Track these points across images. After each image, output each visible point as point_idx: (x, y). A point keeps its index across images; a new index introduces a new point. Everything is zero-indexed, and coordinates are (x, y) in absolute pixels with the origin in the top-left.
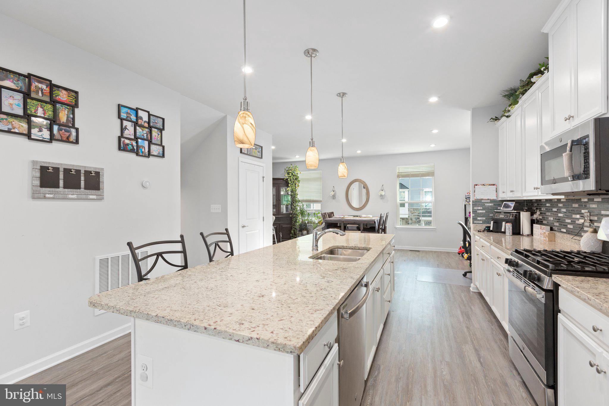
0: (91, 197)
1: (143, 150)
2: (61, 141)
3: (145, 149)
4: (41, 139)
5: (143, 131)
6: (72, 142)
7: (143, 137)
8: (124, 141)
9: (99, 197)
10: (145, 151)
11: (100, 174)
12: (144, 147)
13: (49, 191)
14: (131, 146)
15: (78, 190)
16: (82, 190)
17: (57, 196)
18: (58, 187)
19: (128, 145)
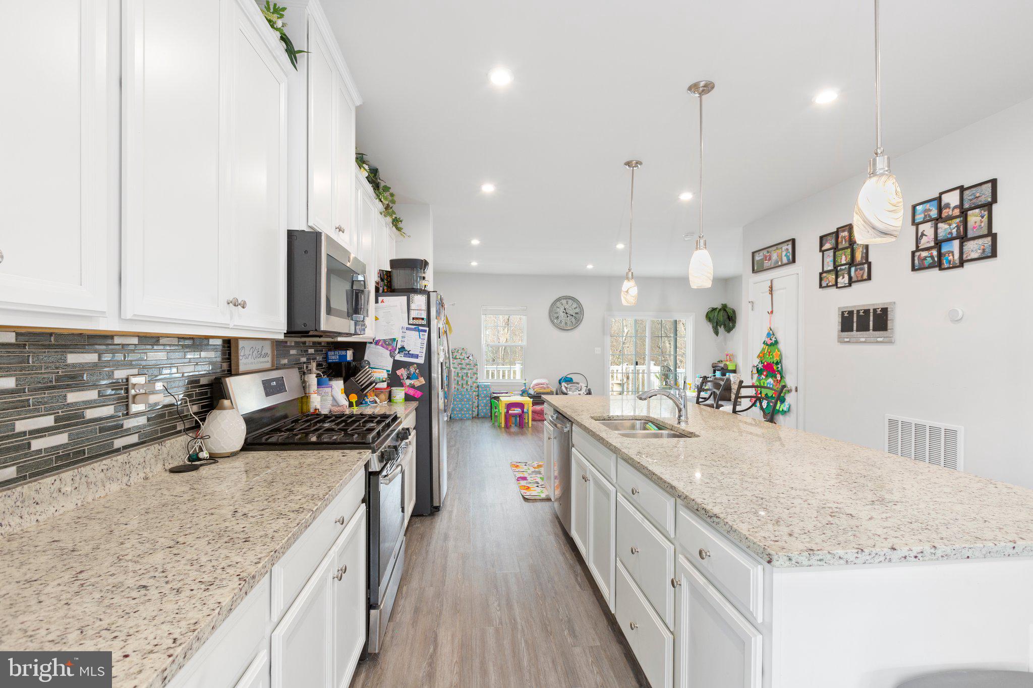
0: (879, 339)
1: (951, 257)
2: (858, 281)
3: (953, 255)
4: (843, 285)
5: (950, 225)
6: (865, 280)
7: (949, 236)
8: (919, 256)
9: (886, 340)
10: (953, 258)
11: (889, 310)
12: (952, 252)
13: (847, 335)
14: (929, 259)
15: (868, 332)
16: (871, 331)
17: (852, 340)
18: (852, 330)
19: (925, 258)
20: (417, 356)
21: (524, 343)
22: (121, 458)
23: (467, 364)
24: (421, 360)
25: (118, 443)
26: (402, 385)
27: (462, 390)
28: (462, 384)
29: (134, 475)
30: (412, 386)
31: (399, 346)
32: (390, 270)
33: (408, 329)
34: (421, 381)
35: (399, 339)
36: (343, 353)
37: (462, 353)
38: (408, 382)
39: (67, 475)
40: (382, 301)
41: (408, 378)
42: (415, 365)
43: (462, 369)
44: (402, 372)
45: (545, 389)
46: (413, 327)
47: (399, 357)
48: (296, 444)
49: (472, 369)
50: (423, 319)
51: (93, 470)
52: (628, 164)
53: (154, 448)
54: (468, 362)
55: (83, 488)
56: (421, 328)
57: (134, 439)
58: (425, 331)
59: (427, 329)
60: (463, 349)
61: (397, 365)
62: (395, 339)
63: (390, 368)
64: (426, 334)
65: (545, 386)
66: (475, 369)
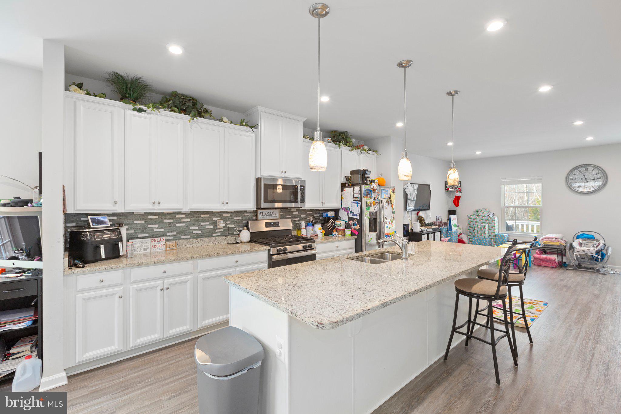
20: (356, 215)
21: (541, 205)
22: (213, 238)
23: (486, 220)
24: (358, 217)
25: (214, 235)
26: (351, 228)
27: (481, 237)
28: (481, 233)
29: (217, 242)
30: (355, 229)
31: (350, 211)
32: (350, 175)
33: (353, 202)
34: (358, 227)
35: (350, 207)
36: (327, 213)
37: (484, 212)
38: (353, 227)
39: (199, 239)
40: (345, 191)
41: (353, 225)
42: (356, 219)
43: (482, 223)
44: (351, 222)
45: (553, 242)
46: (355, 201)
47: (350, 216)
48: (265, 244)
49: (491, 223)
50: (358, 198)
51: (206, 239)
52: (449, 94)
53: (224, 237)
54: (487, 219)
55: (203, 242)
56: (358, 202)
57: (219, 234)
58: (359, 203)
59: (360, 202)
60: (486, 209)
61: (350, 219)
62: (349, 207)
63: (347, 220)
64: (360, 205)
65: (553, 240)
66: (493, 223)
